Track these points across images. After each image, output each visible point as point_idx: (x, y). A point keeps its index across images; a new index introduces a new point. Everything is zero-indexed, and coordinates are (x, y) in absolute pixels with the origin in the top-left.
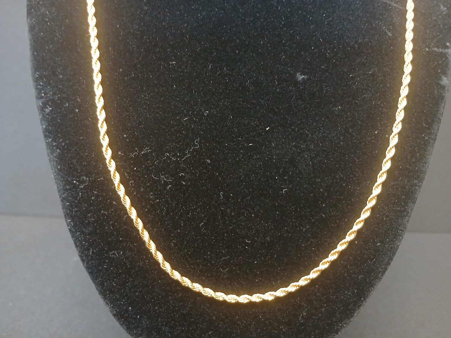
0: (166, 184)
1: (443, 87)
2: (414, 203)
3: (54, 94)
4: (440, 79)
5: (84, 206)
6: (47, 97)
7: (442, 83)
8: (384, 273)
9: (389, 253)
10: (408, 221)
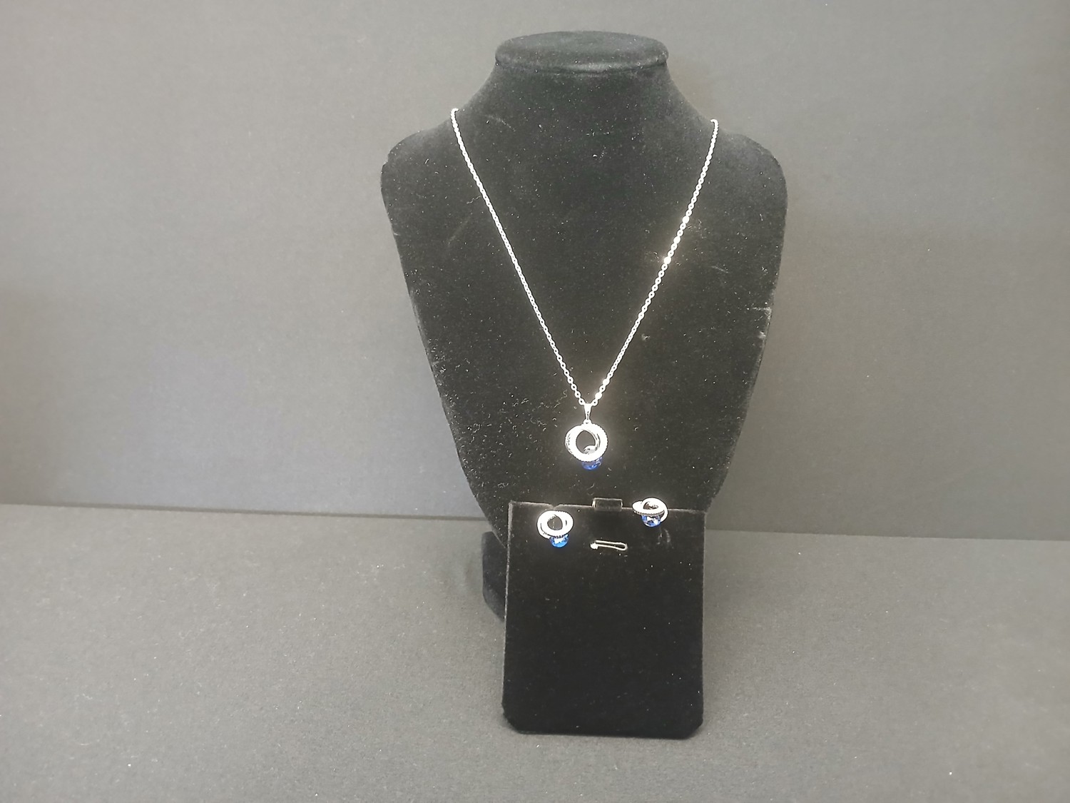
0: (542, 427)
1: (761, 341)
2: (739, 435)
3: (447, 358)
4: (760, 334)
5: (477, 447)
6: (441, 360)
7: (760, 337)
8: (717, 491)
9: (720, 475)
10: (734, 449)
